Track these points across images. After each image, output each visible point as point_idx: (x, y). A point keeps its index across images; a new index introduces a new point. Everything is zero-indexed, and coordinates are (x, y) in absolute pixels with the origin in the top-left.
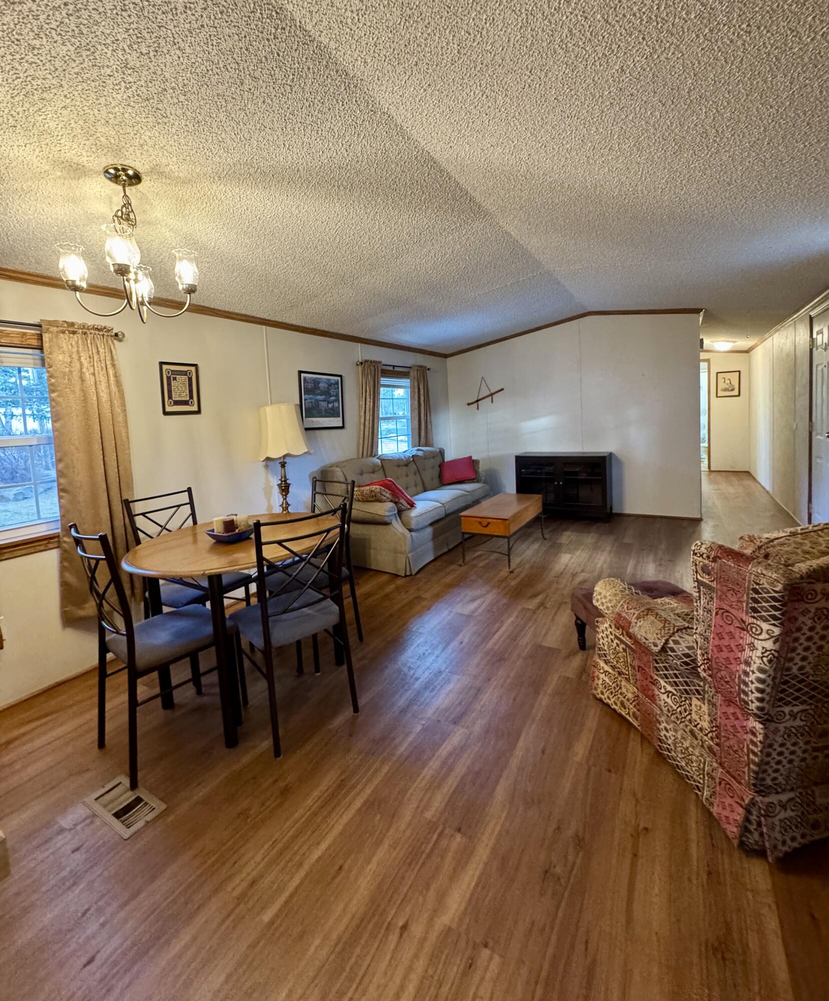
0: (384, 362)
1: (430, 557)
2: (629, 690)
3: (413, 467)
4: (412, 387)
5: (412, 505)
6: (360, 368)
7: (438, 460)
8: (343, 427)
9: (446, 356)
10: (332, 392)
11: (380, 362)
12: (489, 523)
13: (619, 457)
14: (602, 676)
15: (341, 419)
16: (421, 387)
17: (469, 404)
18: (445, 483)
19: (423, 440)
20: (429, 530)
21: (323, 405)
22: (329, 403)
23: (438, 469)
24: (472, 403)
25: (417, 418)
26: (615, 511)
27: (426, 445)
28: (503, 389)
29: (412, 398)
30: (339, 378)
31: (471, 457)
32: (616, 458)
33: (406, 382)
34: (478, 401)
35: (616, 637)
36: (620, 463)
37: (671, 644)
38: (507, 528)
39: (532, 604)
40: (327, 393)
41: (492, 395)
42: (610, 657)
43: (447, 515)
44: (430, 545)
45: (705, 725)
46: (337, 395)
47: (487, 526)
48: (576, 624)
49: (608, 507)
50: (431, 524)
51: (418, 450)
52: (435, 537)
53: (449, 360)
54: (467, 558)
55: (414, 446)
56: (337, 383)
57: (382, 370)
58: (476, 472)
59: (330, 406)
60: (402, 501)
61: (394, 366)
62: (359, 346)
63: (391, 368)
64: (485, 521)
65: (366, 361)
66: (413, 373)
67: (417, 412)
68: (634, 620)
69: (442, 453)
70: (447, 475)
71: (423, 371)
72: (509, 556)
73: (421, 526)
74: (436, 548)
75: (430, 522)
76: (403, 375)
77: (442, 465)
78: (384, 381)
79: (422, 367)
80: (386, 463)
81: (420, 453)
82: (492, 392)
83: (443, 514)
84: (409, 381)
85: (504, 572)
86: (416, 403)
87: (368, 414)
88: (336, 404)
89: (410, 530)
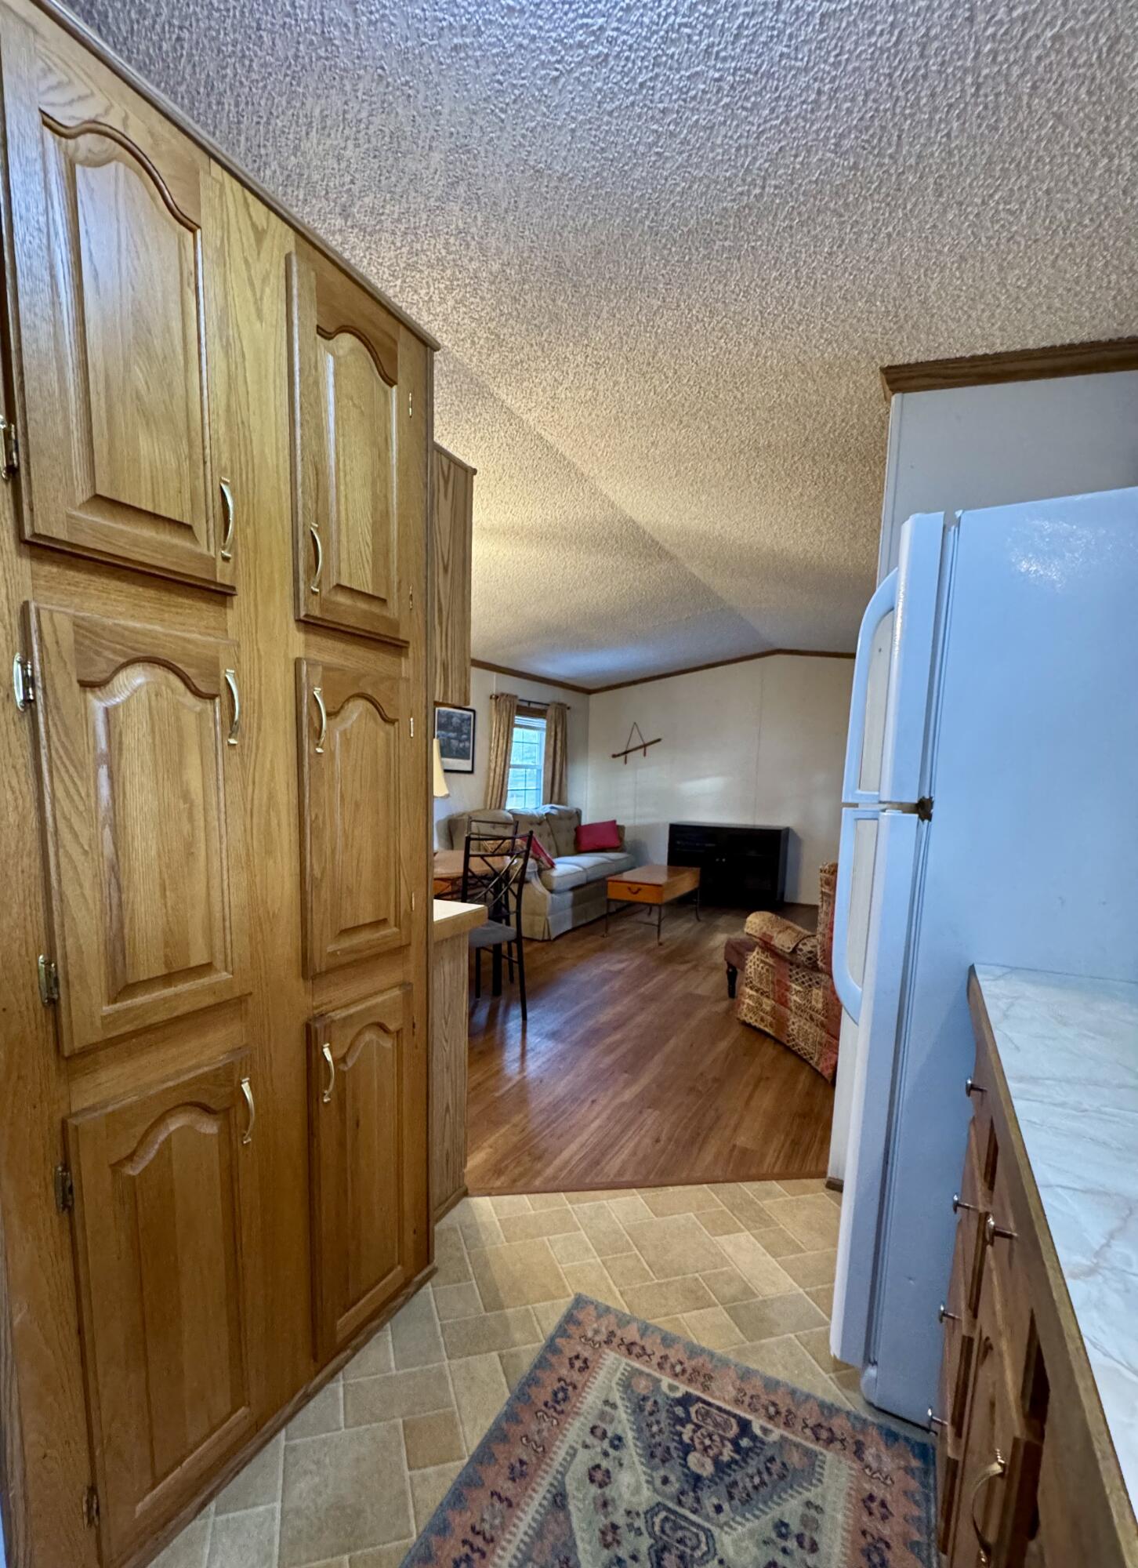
0: (520, 697)
1: (568, 926)
2: (768, 1004)
3: (546, 826)
4: (548, 730)
5: (552, 865)
6: (493, 702)
7: (575, 824)
8: (471, 772)
9: (589, 692)
10: (465, 730)
11: (516, 697)
12: (639, 890)
13: (799, 834)
14: (747, 1001)
15: (470, 761)
16: (559, 730)
17: (614, 756)
18: (583, 849)
19: (556, 798)
20: (570, 895)
21: (454, 743)
22: (460, 741)
23: (573, 834)
24: (619, 755)
25: (551, 769)
26: (787, 899)
27: (558, 803)
28: (659, 740)
29: (547, 743)
30: (471, 714)
31: (614, 822)
32: (795, 835)
33: (541, 723)
34: (626, 753)
35: (762, 961)
36: (799, 841)
37: (800, 946)
38: (660, 894)
39: (683, 968)
40: (458, 730)
41: (645, 746)
42: (756, 983)
43: (589, 883)
44: (569, 912)
45: (820, 1006)
46: (469, 734)
47: (636, 893)
48: (728, 972)
49: (779, 891)
50: (572, 889)
51: (552, 808)
52: (575, 903)
53: (593, 697)
54: (610, 930)
55: (545, 803)
56: (469, 719)
57: (518, 706)
58: (621, 839)
59: (461, 745)
60: (543, 859)
61: (529, 702)
62: (494, 675)
63: (526, 704)
64: (636, 887)
65: (502, 694)
66: (551, 712)
67: (551, 760)
68: (775, 935)
69: (578, 814)
70: (586, 840)
71: (562, 709)
72: (659, 926)
73: (561, 888)
74: (575, 917)
75: (570, 886)
76: (539, 713)
77: (579, 830)
78: (519, 720)
79: (561, 704)
80: (517, 820)
81: (554, 812)
82: (647, 741)
83: (583, 881)
84: (545, 721)
85: (653, 944)
86: (552, 750)
87: (499, 759)
88: (467, 744)
89: (551, 891)
